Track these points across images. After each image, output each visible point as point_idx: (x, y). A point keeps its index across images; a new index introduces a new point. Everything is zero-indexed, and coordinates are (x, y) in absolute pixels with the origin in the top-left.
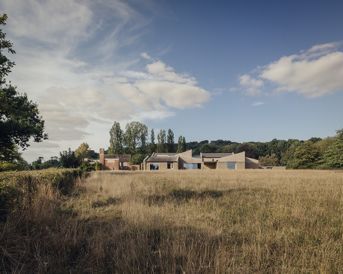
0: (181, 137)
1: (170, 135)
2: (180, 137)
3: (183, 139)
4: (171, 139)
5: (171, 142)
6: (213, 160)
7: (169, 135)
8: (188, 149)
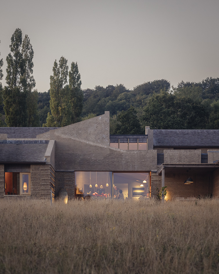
0: (63, 61)
1: (17, 54)
2: (58, 63)
3: (69, 70)
4: (23, 72)
5: (23, 81)
6: (204, 158)
7: (12, 54)
8: (92, 114)
